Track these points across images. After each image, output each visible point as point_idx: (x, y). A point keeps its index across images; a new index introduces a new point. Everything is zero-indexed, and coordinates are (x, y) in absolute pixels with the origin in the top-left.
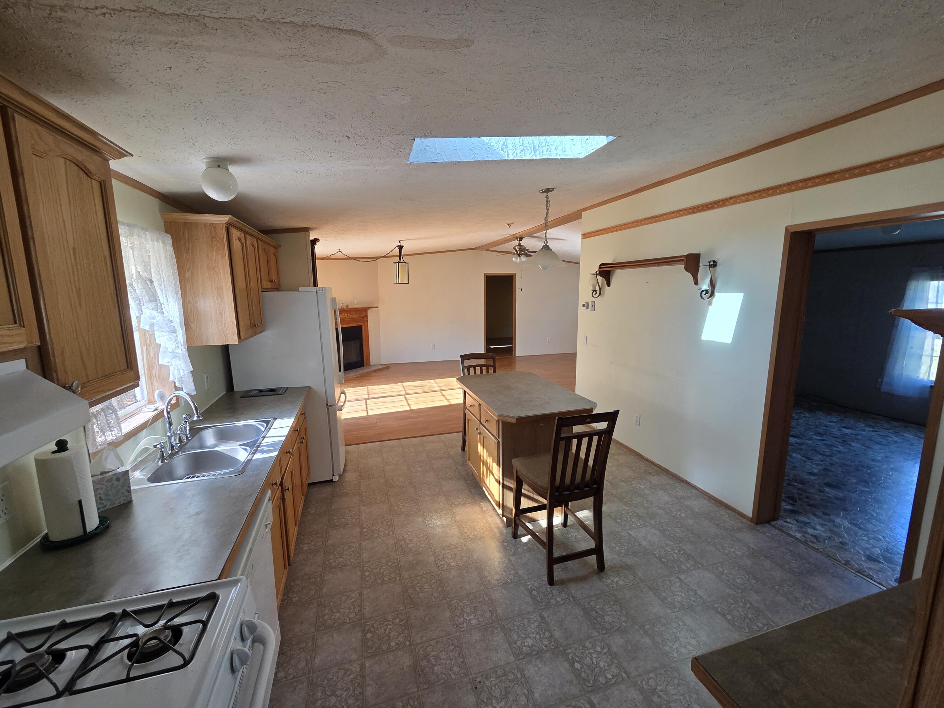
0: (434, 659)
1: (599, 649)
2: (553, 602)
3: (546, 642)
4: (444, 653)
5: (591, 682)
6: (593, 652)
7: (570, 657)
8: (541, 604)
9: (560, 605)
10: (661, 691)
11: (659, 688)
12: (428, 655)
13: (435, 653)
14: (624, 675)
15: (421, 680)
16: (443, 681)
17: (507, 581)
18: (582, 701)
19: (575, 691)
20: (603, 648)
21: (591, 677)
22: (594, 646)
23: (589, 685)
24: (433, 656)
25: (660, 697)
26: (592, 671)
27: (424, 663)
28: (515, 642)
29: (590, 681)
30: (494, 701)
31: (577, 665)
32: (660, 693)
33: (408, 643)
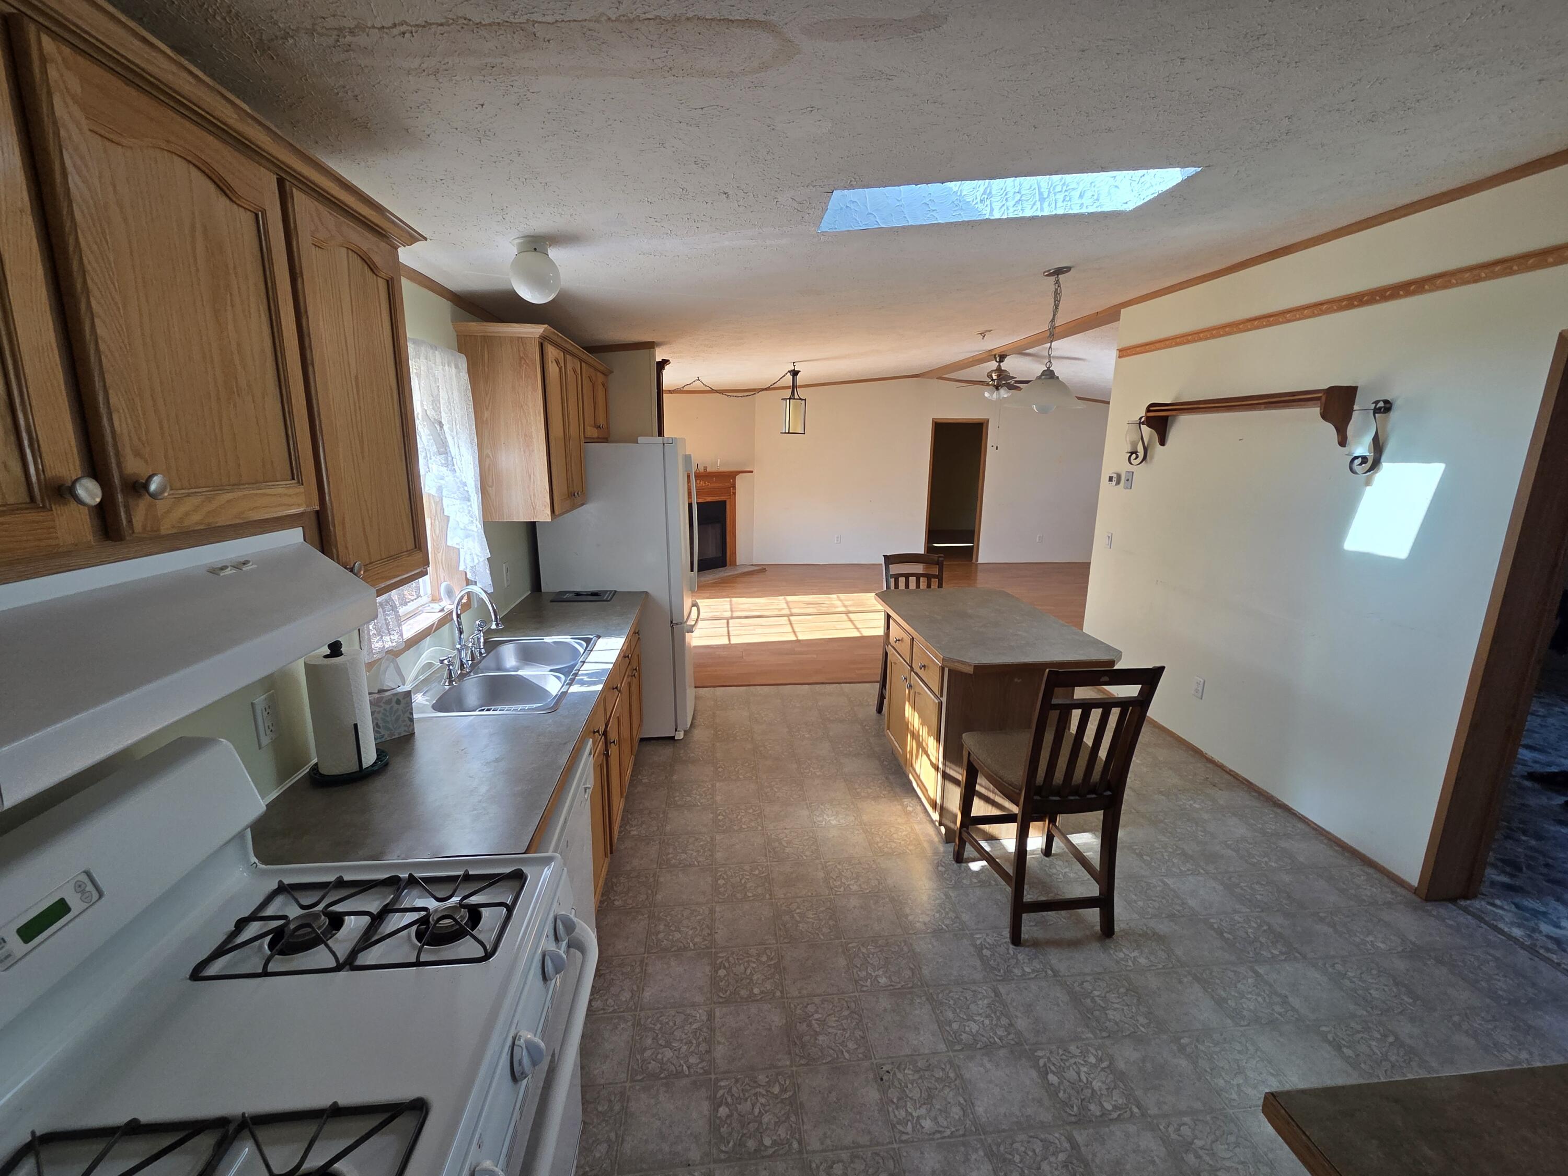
0: (818, 1024)
1: (1092, 1060)
2: (1017, 972)
3: (1000, 1032)
4: (834, 1019)
5: (1075, 1108)
6: (1082, 1062)
7: (1041, 1062)
8: (996, 973)
9: (1029, 979)
10: (1202, 1148)
11: (1198, 1143)
12: (810, 1017)
13: (820, 1016)
14: (1135, 1110)
15: (797, 1051)
16: (830, 1059)
17: (940, 927)
18: (1057, 1135)
19: (1046, 1116)
20: (1101, 1060)
21: (1076, 1101)
22: (1084, 1054)
23: (1071, 1112)
24: (816, 1020)
25: (1198, 1157)
26: (1078, 1093)
27: (803, 1027)
28: (950, 1023)
29: (1073, 1107)
30: (909, 1104)
31: (1052, 1078)
32: (1201, 1152)
33: (778, 994)
